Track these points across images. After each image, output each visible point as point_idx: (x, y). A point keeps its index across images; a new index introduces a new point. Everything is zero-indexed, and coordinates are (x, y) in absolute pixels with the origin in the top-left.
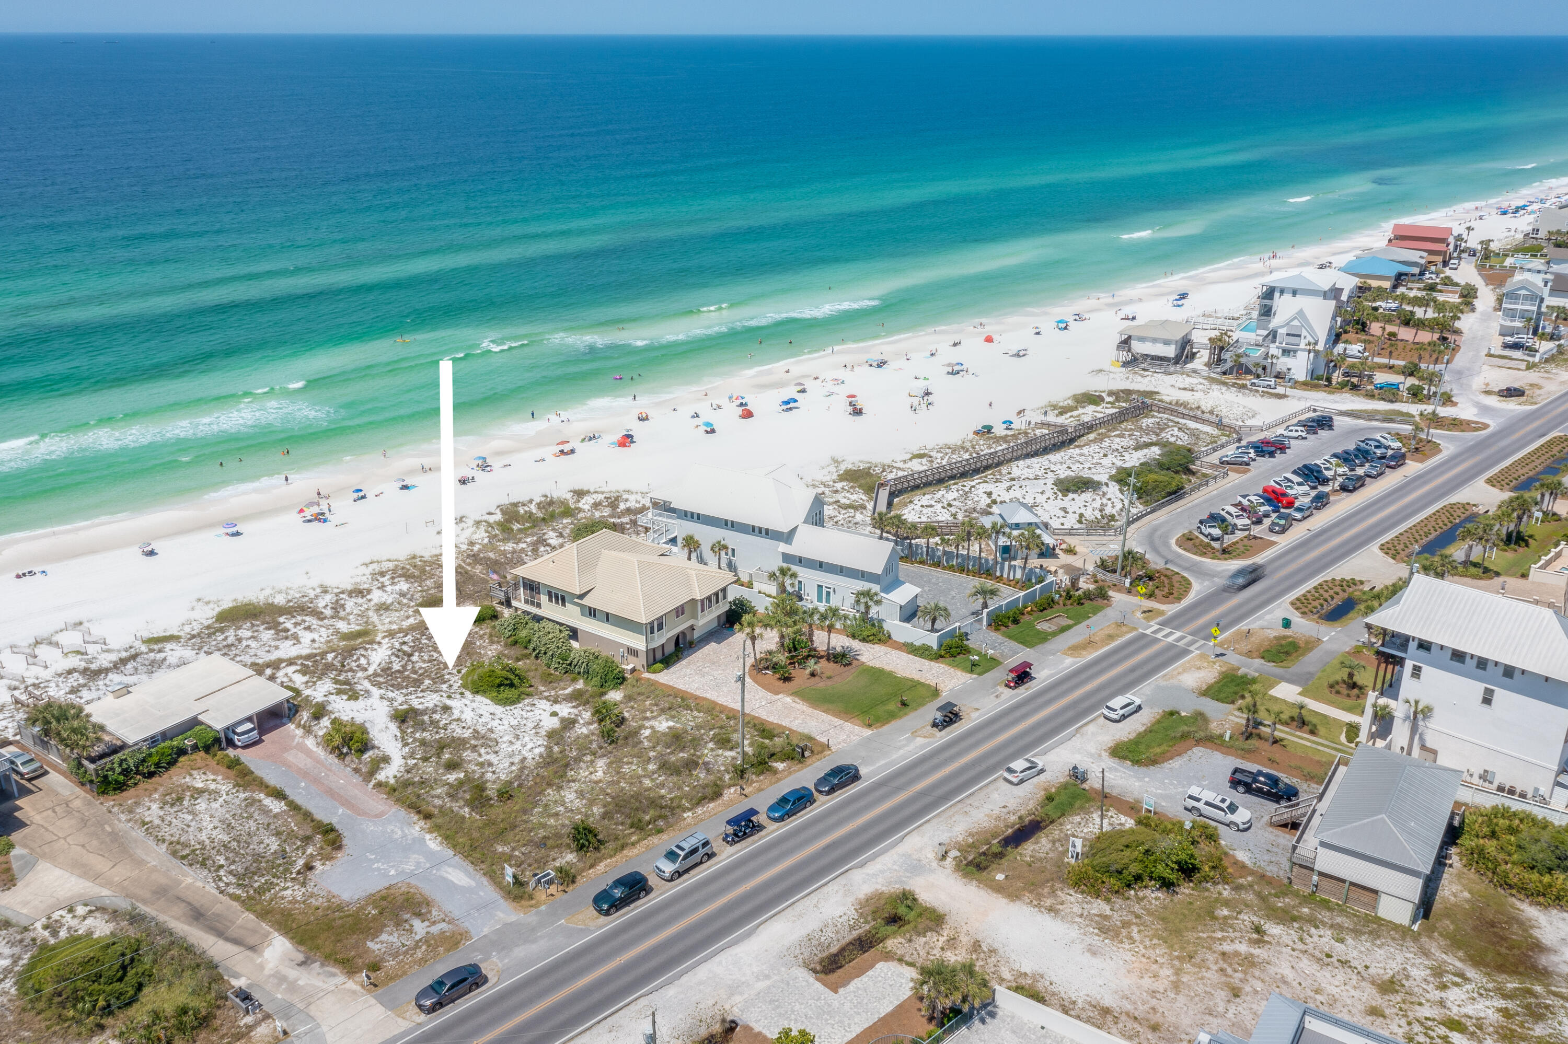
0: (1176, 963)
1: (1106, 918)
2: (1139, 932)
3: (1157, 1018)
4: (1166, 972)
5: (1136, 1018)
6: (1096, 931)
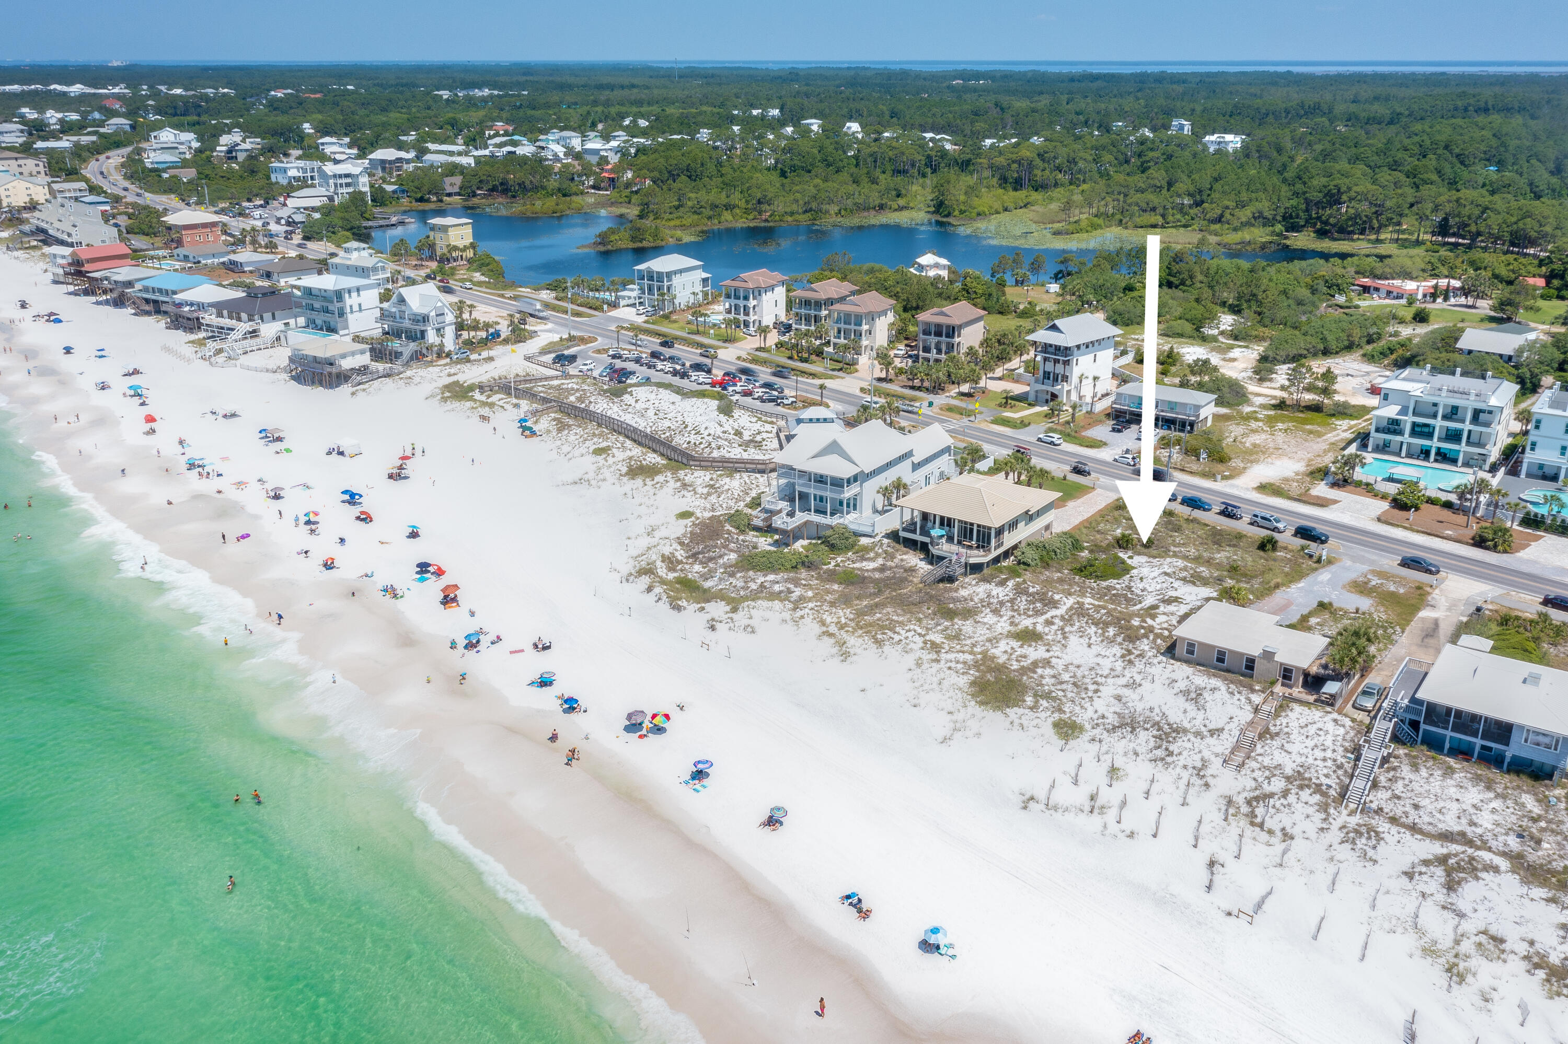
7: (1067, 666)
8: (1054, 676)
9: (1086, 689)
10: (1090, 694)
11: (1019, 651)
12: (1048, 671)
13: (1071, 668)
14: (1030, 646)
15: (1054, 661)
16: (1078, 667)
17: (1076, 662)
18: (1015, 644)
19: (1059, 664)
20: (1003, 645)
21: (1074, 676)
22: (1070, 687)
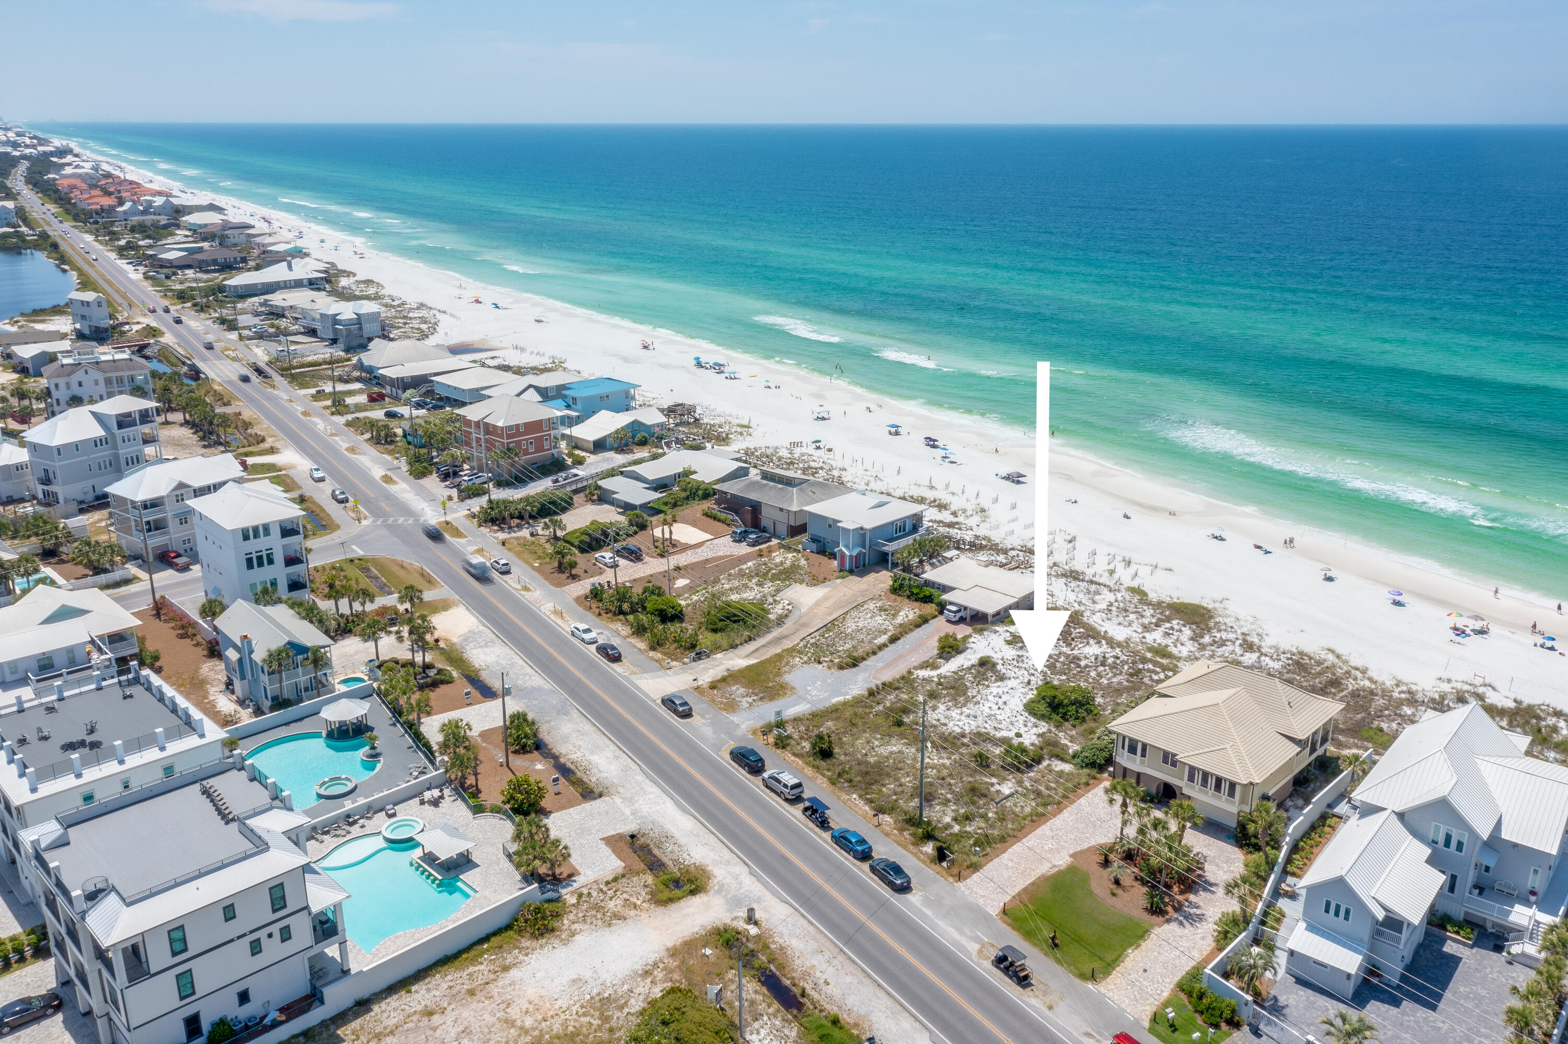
0: (536, 1033)
1: (621, 1008)
2: (590, 1024)
3: (480, 995)
4: (529, 1022)
5: (487, 983)
6: (606, 995)
7: (1130, 625)
8: (1142, 616)
9: (1118, 608)
10: (1116, 604)
11: (1169, 641)
12: (1146, 621)
13: (1126, 623)
14: (1159, 644)
15: (1140, 630)
16: (1120, 624)
17: (1121, 627)
18: (1172, 649)
19: (1136, 626)
20: (1184, 651)
21: (1124, 617)
22: (1131, 610)
